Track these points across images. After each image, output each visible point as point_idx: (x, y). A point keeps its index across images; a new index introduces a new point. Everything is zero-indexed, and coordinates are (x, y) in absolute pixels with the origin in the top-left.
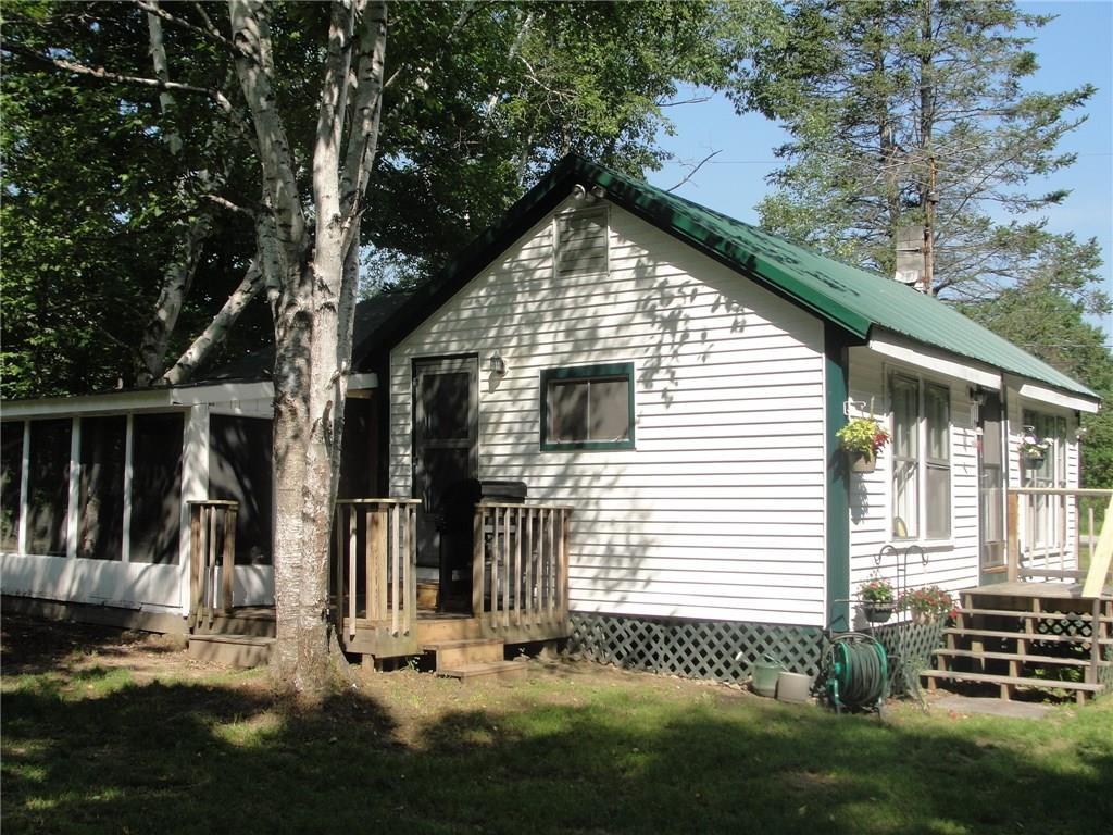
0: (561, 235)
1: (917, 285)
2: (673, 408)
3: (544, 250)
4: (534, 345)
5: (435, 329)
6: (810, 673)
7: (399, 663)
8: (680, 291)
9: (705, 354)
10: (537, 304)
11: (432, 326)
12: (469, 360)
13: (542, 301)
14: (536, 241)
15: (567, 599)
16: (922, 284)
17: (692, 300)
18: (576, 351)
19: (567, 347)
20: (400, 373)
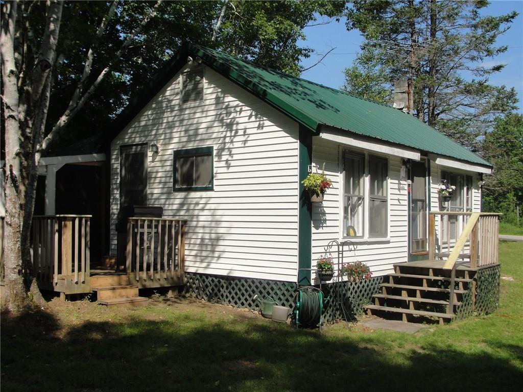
0: (184, 83)
1: (404, 109)
2: (231, 169)
3: (176, 90)
4: (171, 138)
5: (129, 131)
6: (291, 306)
7: (80, 297)
8: (234, 110)
9: (245, 141)
10: (173, 117)
11: (129, 130)
12: (144, 146)
13: (175, 116)
14: (173, 86)
15: (184, 266)
16: (406, 109)
17: (240, 114)
18: (189, 141)
19: (185, 139)
20: (115, 153)
